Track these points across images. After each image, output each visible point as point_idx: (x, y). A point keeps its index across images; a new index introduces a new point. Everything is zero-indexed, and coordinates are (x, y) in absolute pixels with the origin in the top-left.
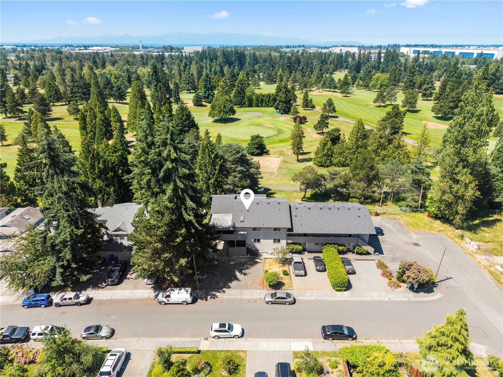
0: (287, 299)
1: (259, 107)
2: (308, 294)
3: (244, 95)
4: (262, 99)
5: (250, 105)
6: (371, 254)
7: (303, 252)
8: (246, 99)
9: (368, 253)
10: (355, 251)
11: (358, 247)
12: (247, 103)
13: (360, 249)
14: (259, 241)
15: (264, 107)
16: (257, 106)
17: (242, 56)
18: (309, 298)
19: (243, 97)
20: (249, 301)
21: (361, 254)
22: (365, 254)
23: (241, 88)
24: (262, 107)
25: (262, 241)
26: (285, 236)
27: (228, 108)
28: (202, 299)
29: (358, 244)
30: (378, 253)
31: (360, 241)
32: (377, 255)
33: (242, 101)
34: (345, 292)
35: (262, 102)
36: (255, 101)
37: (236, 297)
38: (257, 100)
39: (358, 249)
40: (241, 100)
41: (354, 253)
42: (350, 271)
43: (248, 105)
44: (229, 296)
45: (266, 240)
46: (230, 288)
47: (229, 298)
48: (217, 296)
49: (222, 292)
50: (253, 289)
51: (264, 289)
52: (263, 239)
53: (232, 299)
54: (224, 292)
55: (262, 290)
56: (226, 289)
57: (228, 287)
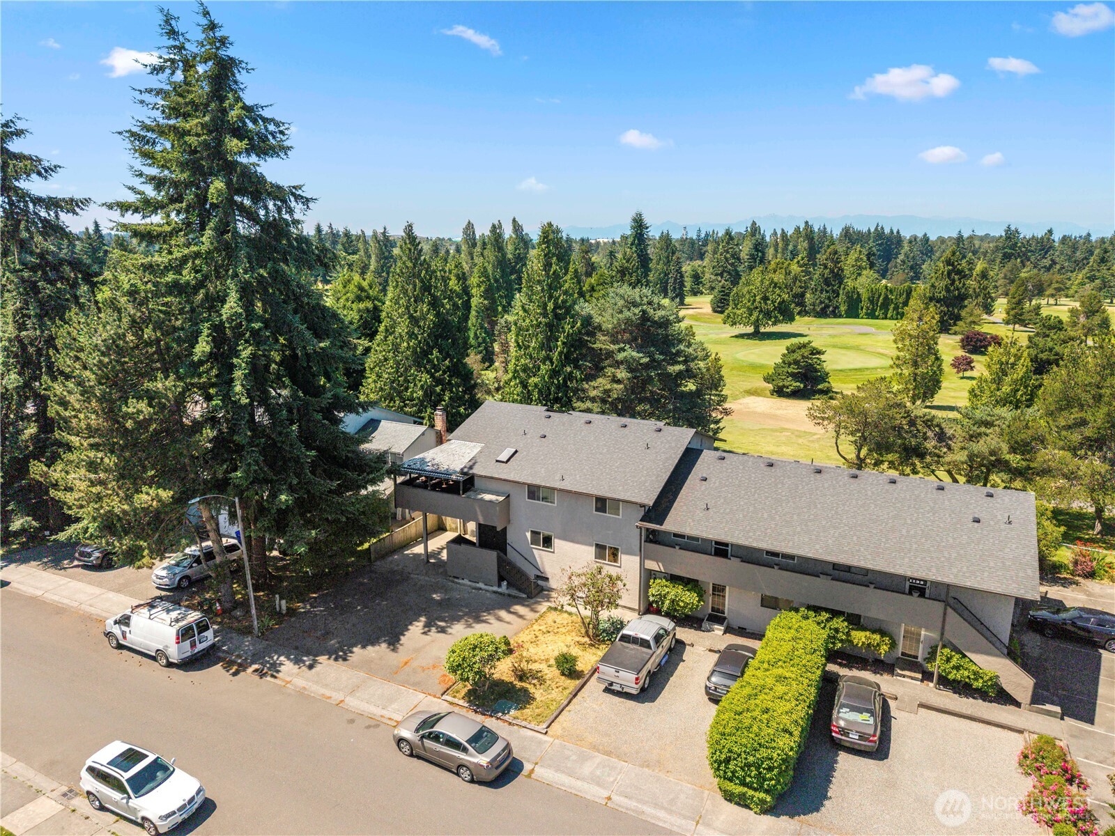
0: (465, 750)
1: (877, 318)
2: (587, 769)
3: (839, 287)
4: (886, 298)
5: (853, 312)
6: (1018, 704)
7: (706, 625)
8: (842, 297)
9: (1003, 697)
10: (935, 667)
11: (947, 651)
12: (843, 308)
13: (954, 661)
14: (547, 542)
15: (892, 318)
16: (871, 315)
17: (892, 243)
18: (579, 783)
19: (834, 291)
20: (352, 721)
21: (963, 688)
22: (982, 694)
23: (832, 271)
24: (886, 318)
25: (557, 543)
26: (634, 538)
27: (773, 302)
28: (227, 668)
29: (948, 636)
30: (1058, 709)
31: (957, 627)
32: (1049, 713)
33: (830, 301)
34: (768, 820)
35: (885, 305)
36: (865, 303)
37: (328, 693)
38: (871, 301)
39: (948, 660)
40: (829, 298)
41: (927, 676)
42: (854, 736)
43: (846, 312)
44: (310, 684)
45: (571, 544)
46: (345, 660)
47: (304, 688)
48: (278, 671)
49: (307, 663)
50: (408, 684)
51: (442, 695)
52: (560, 538)
53: (312, 695)
54: (311, 667)
55: (435, 696)
56: (329, 659)
57: (341, 657)
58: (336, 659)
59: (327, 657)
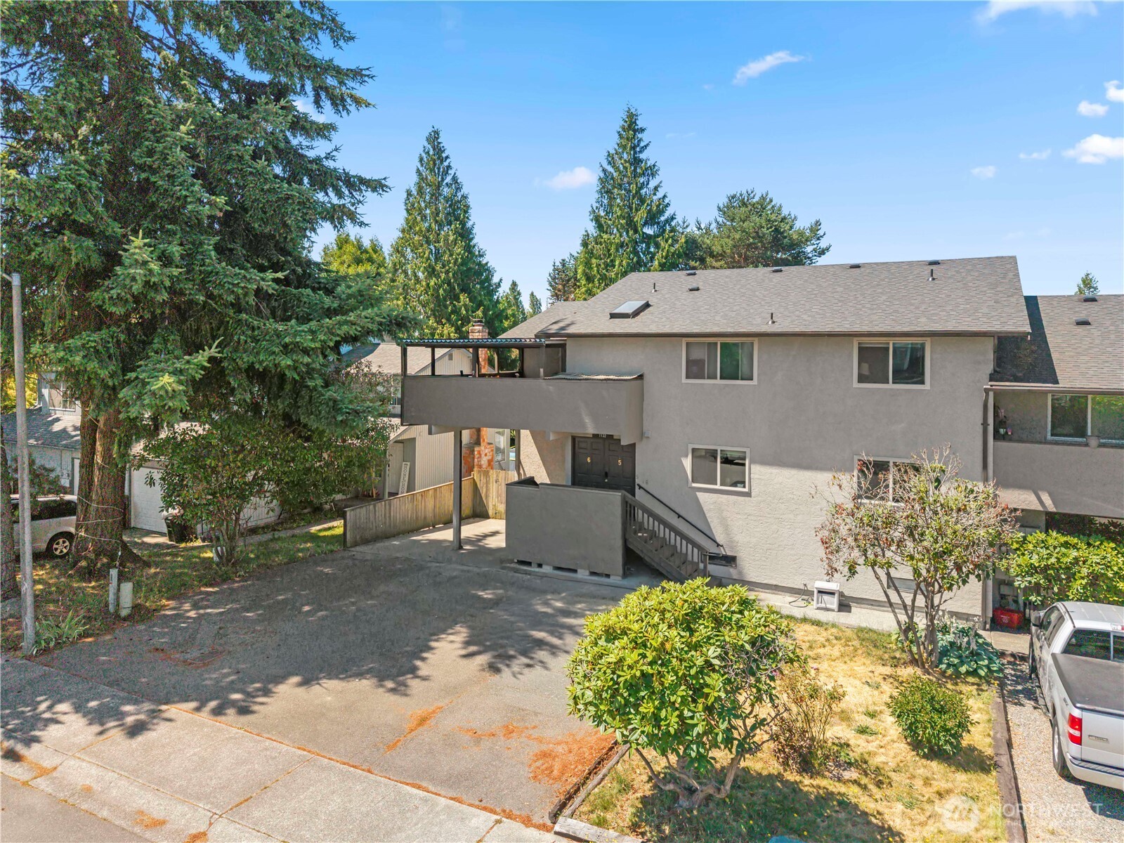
44: (110, 776)
45: (793, 472)
46: (244, 711)
47: (88, 791)
48: (30, 741)
49: (130, 720)
50: (432, 780)
51: (555, 817)
52: (764, 462)
53: (105, 813)
54: (135, 730)
55: (527, 822)
56: (198, 709)
57: (233, 703)
58: (218, 712)
59: (193, 705)
